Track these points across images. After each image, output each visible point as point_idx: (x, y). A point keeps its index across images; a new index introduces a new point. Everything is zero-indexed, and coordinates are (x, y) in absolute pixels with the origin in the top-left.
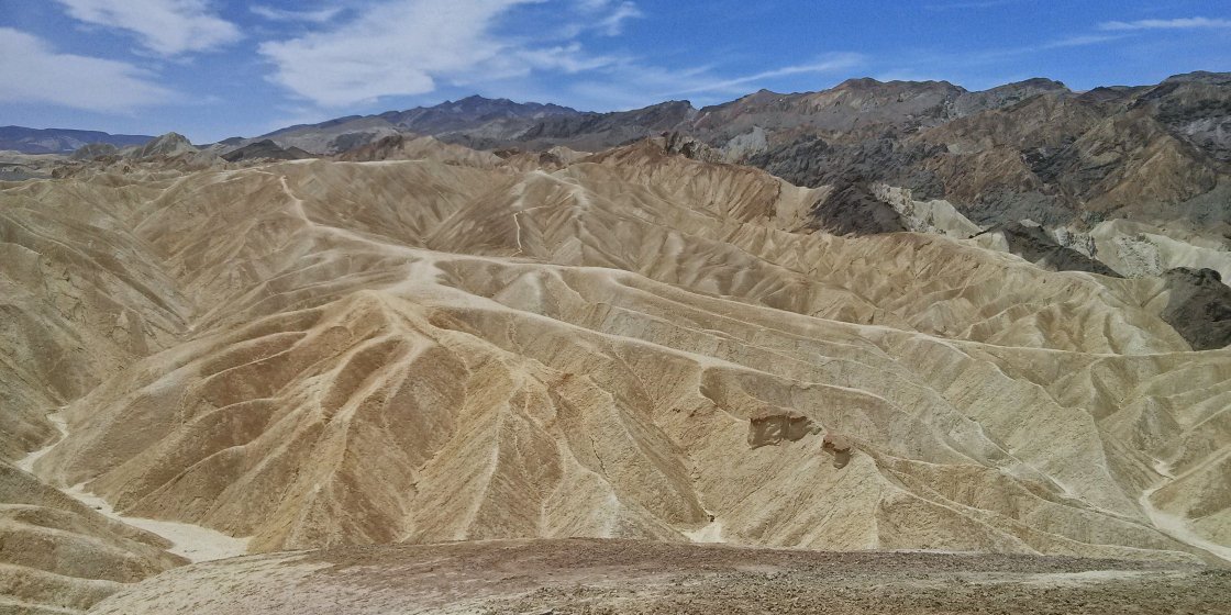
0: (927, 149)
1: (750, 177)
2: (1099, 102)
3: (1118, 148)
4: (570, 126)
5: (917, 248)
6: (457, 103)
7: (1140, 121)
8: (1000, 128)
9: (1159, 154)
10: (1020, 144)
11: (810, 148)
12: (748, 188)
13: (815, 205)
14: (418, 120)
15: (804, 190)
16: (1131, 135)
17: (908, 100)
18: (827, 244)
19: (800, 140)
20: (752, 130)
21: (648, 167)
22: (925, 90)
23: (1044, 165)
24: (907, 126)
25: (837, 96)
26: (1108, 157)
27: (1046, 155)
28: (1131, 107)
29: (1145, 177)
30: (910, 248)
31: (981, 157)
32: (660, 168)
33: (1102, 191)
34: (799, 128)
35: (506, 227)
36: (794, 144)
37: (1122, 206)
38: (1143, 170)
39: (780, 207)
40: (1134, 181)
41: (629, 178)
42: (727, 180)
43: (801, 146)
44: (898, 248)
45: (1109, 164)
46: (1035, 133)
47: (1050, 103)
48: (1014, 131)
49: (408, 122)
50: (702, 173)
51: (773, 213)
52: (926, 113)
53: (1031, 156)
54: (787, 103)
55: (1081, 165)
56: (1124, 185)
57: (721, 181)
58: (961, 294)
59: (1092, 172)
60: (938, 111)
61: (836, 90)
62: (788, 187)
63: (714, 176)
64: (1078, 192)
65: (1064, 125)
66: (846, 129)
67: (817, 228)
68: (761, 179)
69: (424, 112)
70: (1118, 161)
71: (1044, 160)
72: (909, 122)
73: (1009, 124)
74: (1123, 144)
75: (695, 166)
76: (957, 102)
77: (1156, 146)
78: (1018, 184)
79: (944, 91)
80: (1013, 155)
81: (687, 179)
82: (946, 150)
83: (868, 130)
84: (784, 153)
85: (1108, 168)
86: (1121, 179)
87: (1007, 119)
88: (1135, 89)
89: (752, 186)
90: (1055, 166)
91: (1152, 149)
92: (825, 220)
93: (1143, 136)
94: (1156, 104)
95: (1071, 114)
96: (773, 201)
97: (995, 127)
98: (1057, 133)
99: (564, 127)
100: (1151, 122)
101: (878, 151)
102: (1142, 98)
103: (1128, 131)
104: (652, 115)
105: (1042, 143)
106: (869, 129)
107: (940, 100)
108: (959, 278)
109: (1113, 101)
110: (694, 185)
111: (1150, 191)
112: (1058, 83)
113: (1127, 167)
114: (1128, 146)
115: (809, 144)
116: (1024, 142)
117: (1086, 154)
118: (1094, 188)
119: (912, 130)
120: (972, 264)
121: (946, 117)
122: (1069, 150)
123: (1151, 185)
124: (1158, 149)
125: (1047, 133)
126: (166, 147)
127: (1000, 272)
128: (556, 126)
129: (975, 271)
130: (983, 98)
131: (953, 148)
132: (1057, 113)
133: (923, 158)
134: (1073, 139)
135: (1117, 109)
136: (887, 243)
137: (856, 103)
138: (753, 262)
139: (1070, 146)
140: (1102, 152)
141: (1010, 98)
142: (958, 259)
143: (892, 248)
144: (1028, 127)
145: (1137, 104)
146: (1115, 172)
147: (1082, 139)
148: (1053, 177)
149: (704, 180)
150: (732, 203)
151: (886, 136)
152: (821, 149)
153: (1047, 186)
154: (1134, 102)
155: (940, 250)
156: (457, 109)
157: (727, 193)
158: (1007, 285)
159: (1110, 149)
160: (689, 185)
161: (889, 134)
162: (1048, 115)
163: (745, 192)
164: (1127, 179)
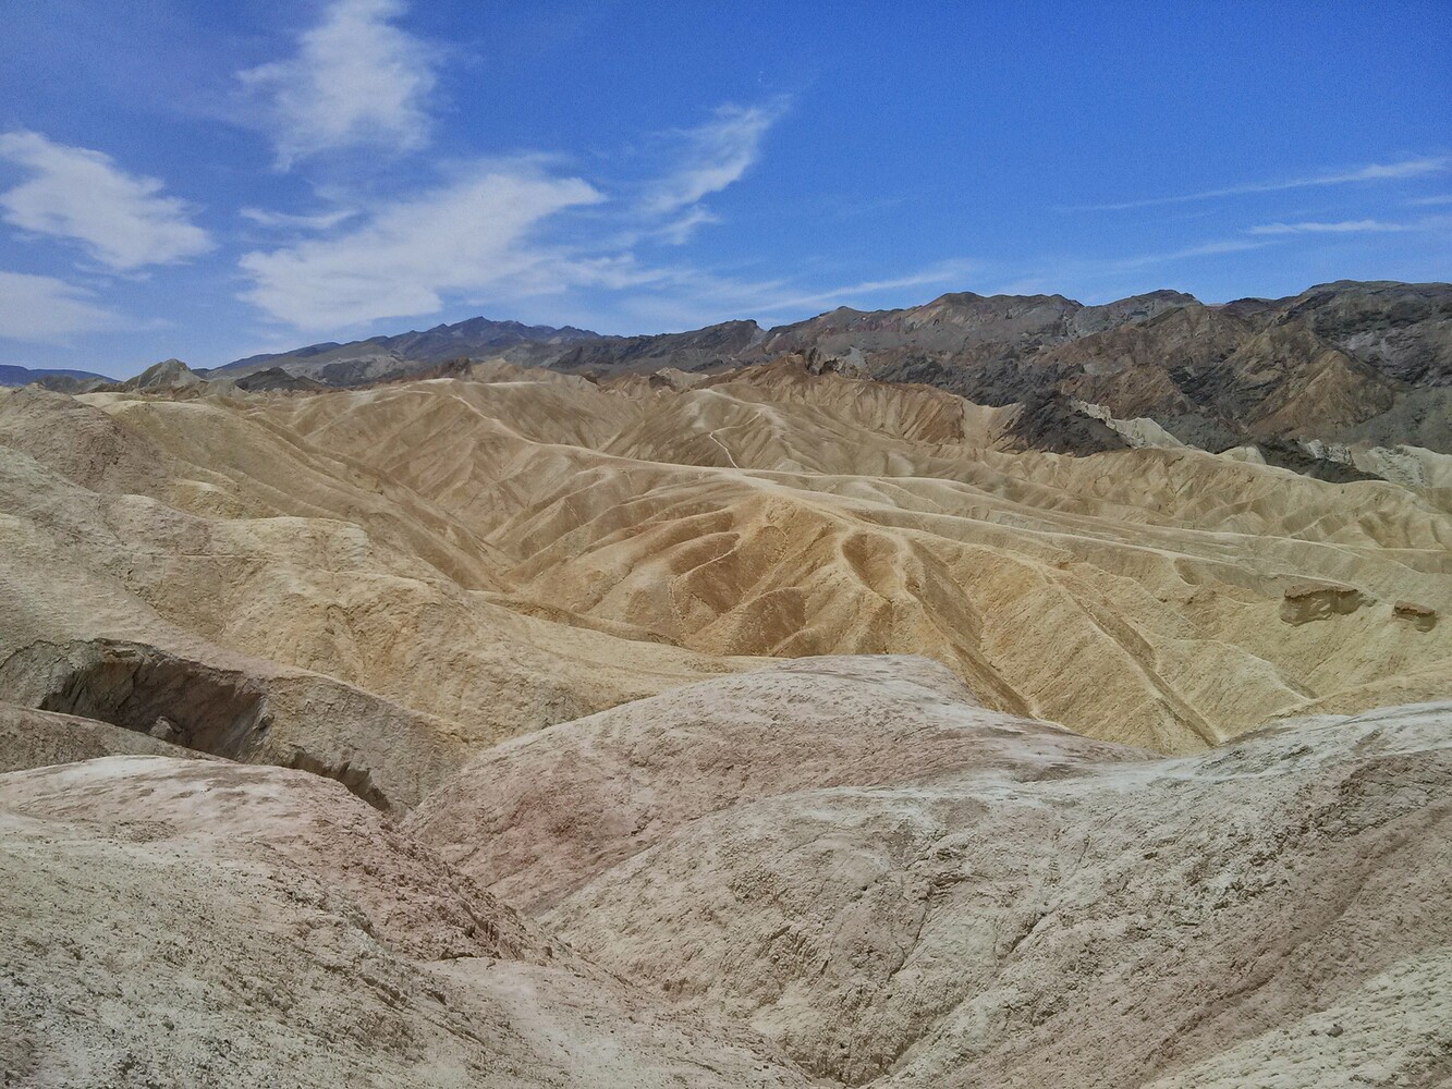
0: (1060, 370)
1: (923, 396)
2: (1247, 315)
3: (1278, 365)
4: (613, 351)
5: (1168, 464)
6: (455, 327)
7: (1300, 335)
8: (1139, 346)
9: (1326, 371)
10: (1164, 362)
11: (923, 371)
12: (923, 408)
13: (1008, 425)
14: (411, 347)
15: (987, 410)
16: (1291, 351)
17: (1018, 317)
18: (1055, 463)
19: (911, 361)
20: (848, 352)
21: (799, 387)
22: (1037, 305)
23: (1193, 385)
24: (1024, 346)
25: (934, 312)
26: (1267, 376)
27: (1194, 375)
28: (1283, 322)
29: (1314, 397)
30: (1159, 464)
31: (1123, 378)
32: (812, 388)
33: (1265, 414)
34: (902, 349)
35: (708, 449)
36: (905, 366)
37: (1291, 429)
38: (1311, 389)
39: (967, 427)
40: (1302, 402)
41: (779, 400)
42: (896, 400)
43: (913, 368)
44: (1143, 466)
45: (1269, 383)
46: (1179, 350)
47: (1193, 317)
48: (1155, 349)
49: (400, 349)
50: (866, 392)
51: (961, 435)
52: (1043, 330)
53: (1178, 377)
54: (875, 321)
55: (1237, 384)
56: (1291, 407)
57: (889, 401)
58: (1249, 508)
59: (1251, 393)
60: (1056, 328)
61: (932, 305)
62: (970, 407)
63: (881, 395)
64: (1236, 414)
65: (1211, 340)
66: (956, 350)
67: (1022, 449)
68: (937, 398)
69: (419, 337)
70: (1280, 379)
71: (1193, 380)
72: (1026, 341)
73: (1149, 341)
74: (1283, 361)
75: (854, 385)
76: (1076, 318)
77: (1322, 362)
78: (1170, 406)
79: (1059, 306)
80: (1161, 375)
81: (849, 399)
82: (1083, 371)
83: (983, 350)
84: (893, 377)
85: (1269, 387)
86: (1286, 401)
87: (1146, 335)
88: (1285, 300)
89: (928, 406)
90: (1207, 387)
91: (1317, 366)
92: (1028, 440)
93: (1305, 352)
94: (1311, 317)
95: (1218, 329)
96: (958, 420)
97: (1133, 344)
98: (1205, 350)
99: (607, 351)
100: (1311, 337)
101: (1003, 373)
102: (1294, 309)
103: (1287, 346)
104: (715, 337)
105: (1189, 361)
106: (983, 348)
107: (1057, 315)
108: (1232, 494)
109: (1262, 314)
110: (859, 406)
111: (1322, 412)
112: (1187, 295)
113: (1291, 386)
114: (1289, 362)
115: (921, 366)
116: (1167, 361)
117: (1242, 373)
118: (1254, 410)
119: (1032, 350)
120: (1243, 478)
121: (1065, 335)
122: (1221, 369)
123: (1322, 405)
124: (1325, 367)
125: (1192, 351)
126: (166, 377)
127: (1282, 485)
128: (597, 350)
129: (1251, 485)
130: (1105, 313)
131: (1089, 368)
132: (1203, 328)
133: (1057, 380)
134: (1223, 357)
135: (1267, 323)
136: (1129, 460)
137: (958, 320)
138: (1006, 480)
139: (1221, 365)
140: (1261, 369)
141: (1136, 313)
142: (1223, 474)
143: (1137, 466)
144: (1172, 343)
145: (1289, 317)
146: (1278, 392)
147: (1235, 356)
148: (1206, 398)
149: (869, 401)
150: (906, 426)
151: (1007, 357)
152: (936, 372)
153: (1203, 409)
154: (1285, 314)
155: (1197, 465)
156: (457, 333)
157: (899, 414)
158: (1294, 498)
159: (1269, 367)
160: (854, 405)
161: (1011, 354)
162: (1193, 330)
163: (919, 412)
164: (1293, 399)
